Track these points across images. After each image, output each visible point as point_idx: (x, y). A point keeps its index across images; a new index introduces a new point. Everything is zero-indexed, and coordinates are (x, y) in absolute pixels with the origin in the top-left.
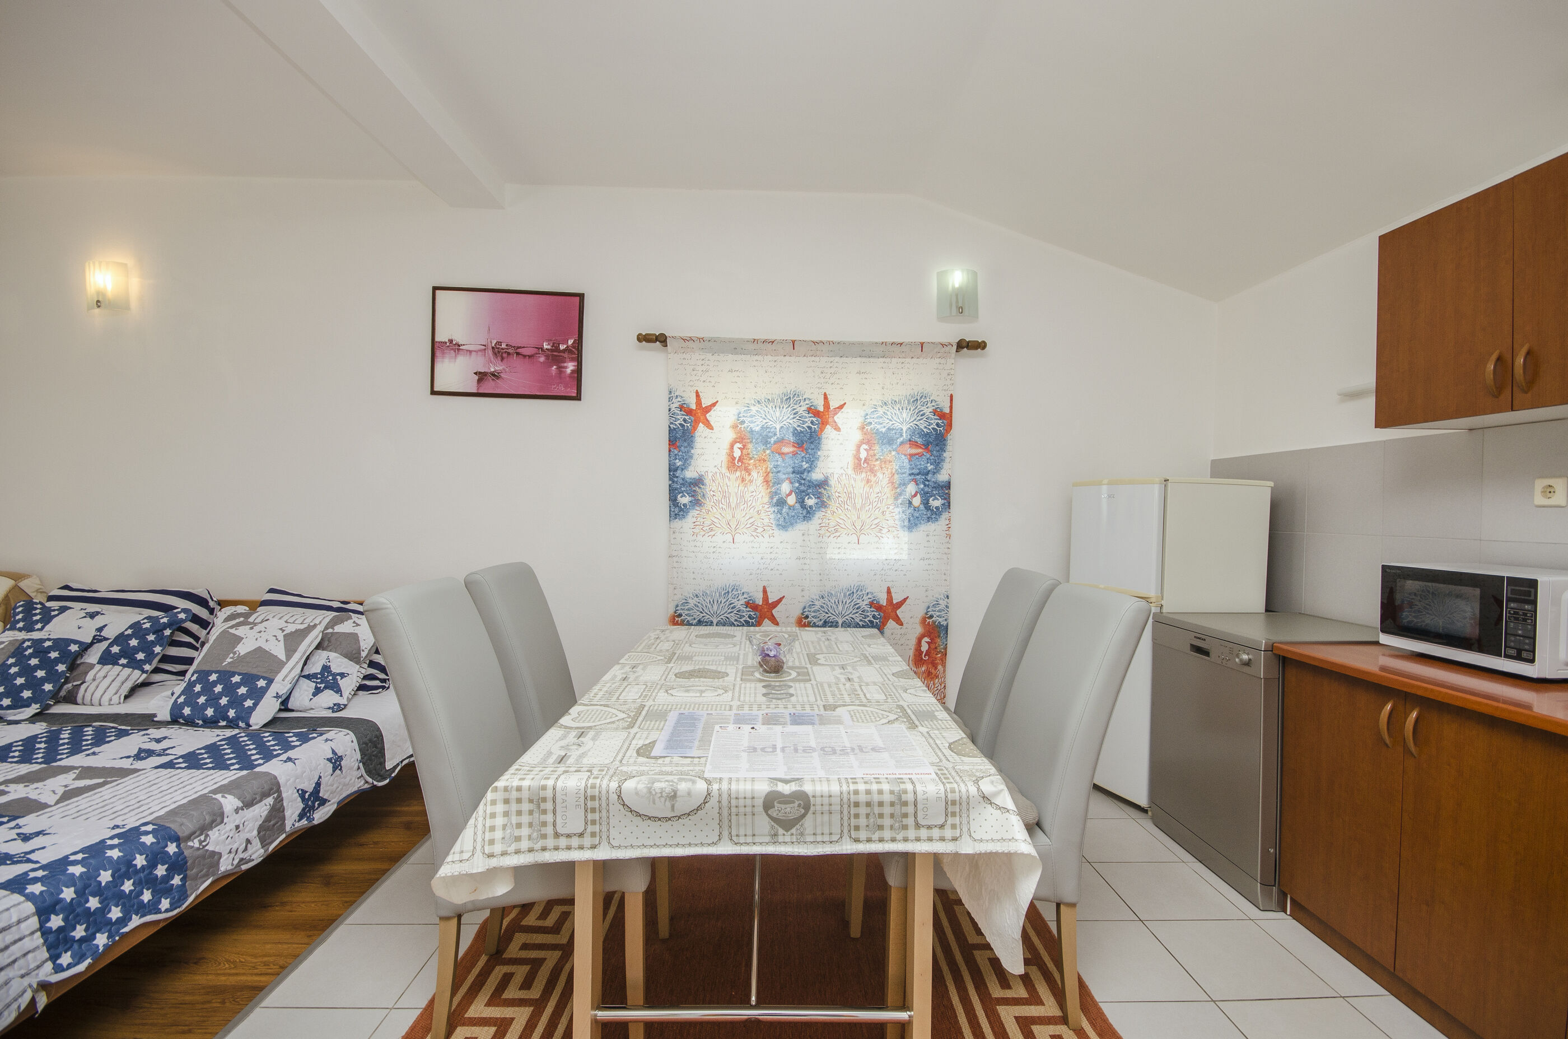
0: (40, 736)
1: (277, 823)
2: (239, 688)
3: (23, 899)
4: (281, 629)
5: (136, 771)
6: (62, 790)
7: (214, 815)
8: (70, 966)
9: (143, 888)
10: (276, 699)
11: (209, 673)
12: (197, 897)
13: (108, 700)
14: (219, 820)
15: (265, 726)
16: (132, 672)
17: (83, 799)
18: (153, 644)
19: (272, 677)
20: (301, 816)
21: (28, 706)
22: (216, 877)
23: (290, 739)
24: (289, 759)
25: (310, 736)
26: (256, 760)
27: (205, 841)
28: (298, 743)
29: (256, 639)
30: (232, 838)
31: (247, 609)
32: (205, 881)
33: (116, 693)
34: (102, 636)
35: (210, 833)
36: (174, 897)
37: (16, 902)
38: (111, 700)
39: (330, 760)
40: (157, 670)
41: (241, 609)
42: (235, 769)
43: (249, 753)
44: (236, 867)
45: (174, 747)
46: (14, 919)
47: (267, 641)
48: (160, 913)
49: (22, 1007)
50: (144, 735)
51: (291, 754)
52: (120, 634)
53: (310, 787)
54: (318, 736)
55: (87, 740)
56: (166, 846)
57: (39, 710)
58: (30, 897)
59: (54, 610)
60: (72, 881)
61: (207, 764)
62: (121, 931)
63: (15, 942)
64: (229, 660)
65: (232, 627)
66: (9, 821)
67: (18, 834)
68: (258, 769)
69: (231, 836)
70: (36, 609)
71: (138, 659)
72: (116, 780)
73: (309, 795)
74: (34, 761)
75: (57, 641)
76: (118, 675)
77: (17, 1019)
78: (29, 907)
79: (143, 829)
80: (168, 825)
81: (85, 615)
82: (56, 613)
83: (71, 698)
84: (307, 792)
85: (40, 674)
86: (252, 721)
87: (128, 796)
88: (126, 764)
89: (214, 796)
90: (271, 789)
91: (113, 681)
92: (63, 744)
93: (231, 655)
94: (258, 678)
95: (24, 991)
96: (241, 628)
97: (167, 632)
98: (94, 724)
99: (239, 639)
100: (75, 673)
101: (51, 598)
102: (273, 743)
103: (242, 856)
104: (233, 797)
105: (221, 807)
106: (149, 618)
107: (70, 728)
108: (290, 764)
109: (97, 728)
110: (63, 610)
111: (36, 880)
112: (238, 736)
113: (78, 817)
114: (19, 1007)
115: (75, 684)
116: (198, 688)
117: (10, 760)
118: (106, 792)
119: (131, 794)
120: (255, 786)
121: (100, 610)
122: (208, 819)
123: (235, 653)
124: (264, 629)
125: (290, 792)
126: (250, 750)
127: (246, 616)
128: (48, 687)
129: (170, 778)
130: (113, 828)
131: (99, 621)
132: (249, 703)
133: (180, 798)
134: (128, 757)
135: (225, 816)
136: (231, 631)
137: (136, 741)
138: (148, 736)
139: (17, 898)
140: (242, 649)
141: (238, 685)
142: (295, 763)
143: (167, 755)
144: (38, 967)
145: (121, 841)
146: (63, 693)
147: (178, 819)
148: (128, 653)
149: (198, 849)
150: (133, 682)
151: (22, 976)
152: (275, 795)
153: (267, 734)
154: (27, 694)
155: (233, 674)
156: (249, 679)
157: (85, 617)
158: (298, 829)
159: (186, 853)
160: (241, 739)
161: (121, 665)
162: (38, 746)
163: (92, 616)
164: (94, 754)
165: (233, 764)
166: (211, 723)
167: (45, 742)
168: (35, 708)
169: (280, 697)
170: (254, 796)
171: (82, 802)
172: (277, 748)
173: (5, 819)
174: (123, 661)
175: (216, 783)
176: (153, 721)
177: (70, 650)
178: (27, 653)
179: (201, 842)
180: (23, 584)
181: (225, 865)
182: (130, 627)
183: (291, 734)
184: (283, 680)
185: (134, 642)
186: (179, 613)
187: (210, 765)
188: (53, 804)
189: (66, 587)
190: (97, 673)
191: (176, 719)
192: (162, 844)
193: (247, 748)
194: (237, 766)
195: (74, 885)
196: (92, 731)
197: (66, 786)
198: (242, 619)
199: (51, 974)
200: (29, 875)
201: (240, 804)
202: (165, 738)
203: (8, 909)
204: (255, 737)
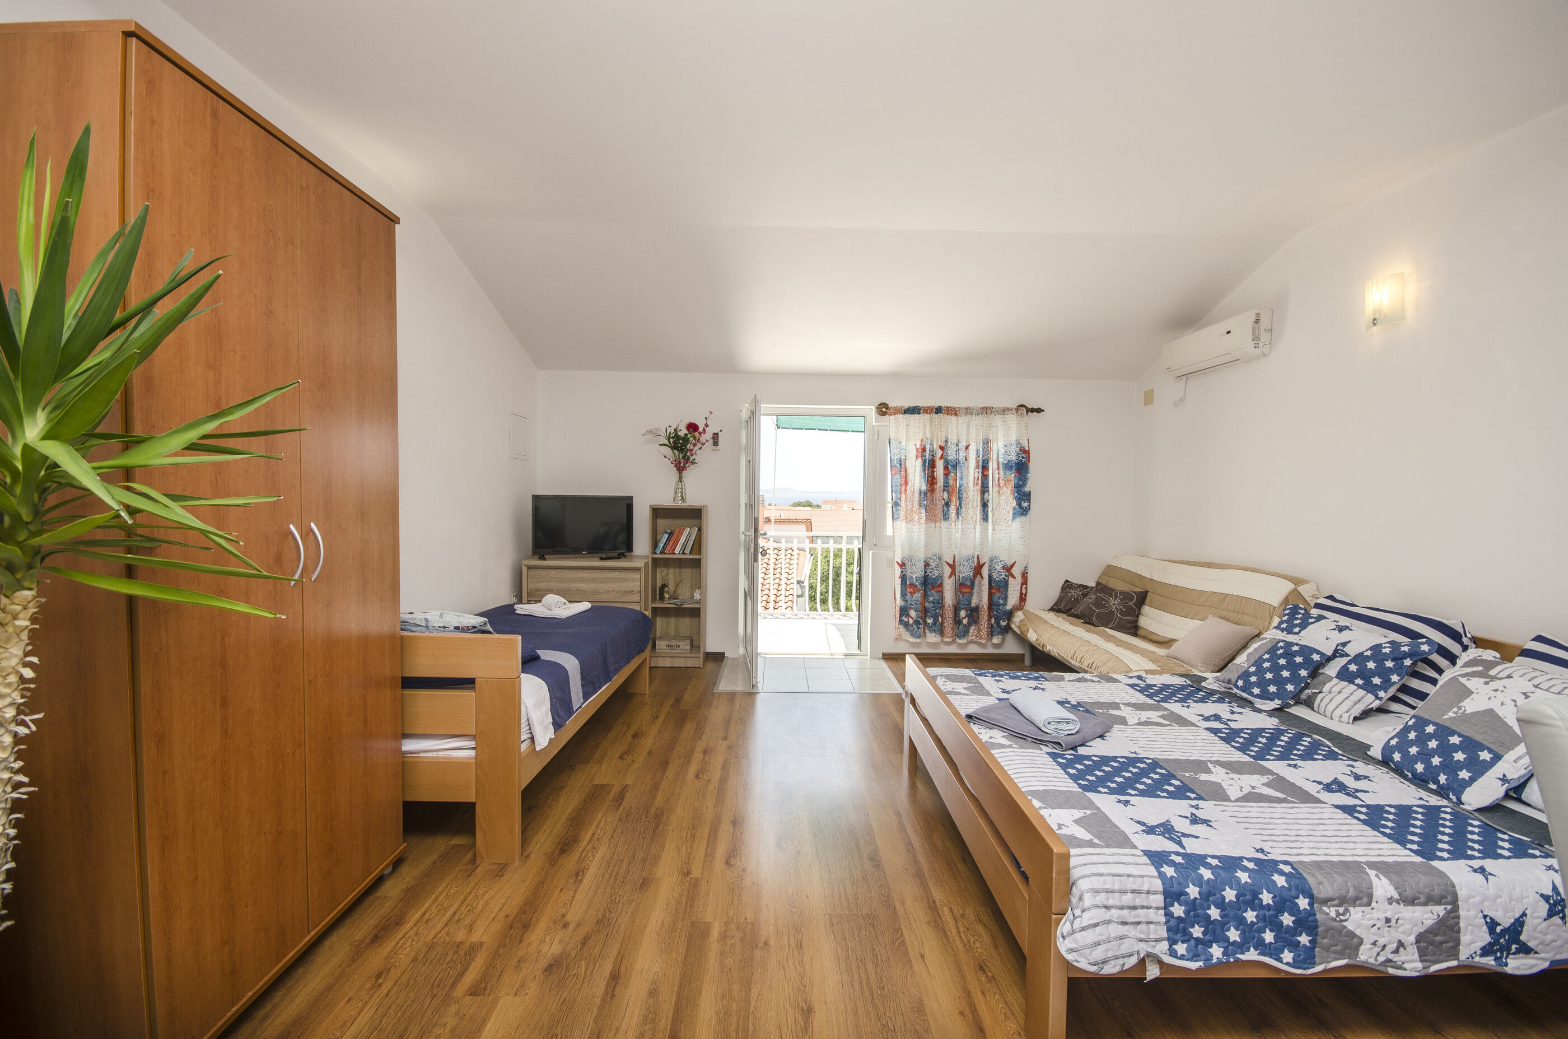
0: (1267, 731)
1: (1446, 942)
2: (1457, 752)
3: (1156, 874)
4: (1525, 694)
5: (1319, 801)
6: (1249, 789)
7: (1360, 892)
8: (1182, 957)
9: (1266, 927)
10: (1501, 782)
11: (1427, 722)
12: (1325, 971)
13: (1338, 716)
14: (1365, 900)
15: (1479, 810)
16: (1366, 695)
17: (1258, 807)
18: (1391, 671)
19: (1500, 752)
20: (1486, 951)
21: (1272, 700)
22: (1352, 962)
23: (1500, 843)
24: (1482, 870)
25: (1530, 851)
26: (1442, 850)
27: (1343, 914)
28: (1506, 853)
29: (1489, 699)
30: (1379, 929)
31: (1498, 656)
32: (1338, 959)
33: (1347, 712)
34: (1344, 651)
35: (1351, 909)
36: (1299, 956)
37: (1150, 874)
38: (1341, 717)
39: (1546, 898)
40: (1394, 699)
41: (1489, 655)
42: (1411, 850)
43: (1440, 837)
44: (1380, 965)
45: (1368, 792)
46: (1145, 888)
47: (1502, 704)
48: (1281, 962)
49: (1126, 968)
50: (1349, 765)
51: (1489, 864)
52: (1360, 653)
53: (1506, 921)
54: (1541, 856)
55: (1299, 750)
56: (1298, 898)
57: (1279, 706)
58: (1162, 875)
59: (1313, 618)
60: (1199, 882)
61: (1386, 827)
62: (1237, 956)
63: (1143, 907)
64: (1451, 714)
65: (1463, 676)
66: (1195, 799)
67: (1192, 814)
68: (1435, 863)
69: (1378, 926)
70: (1300, 613)
71: (1374, 683)
72: (1295, 802)
73: (1501, 930)
74: (1248, 752)
75: (1303, 647)
76: (1352, 694)
77: (1118, 973)
78: (1158, 885)
79: (1282, 866)
80: (1306, 876)
81: (1335, 627)
82: (1313, 620)
83: (1309, 703)
84: (1499, 925)
85: (1285, 674)
86: (1464, 798)
87: (1292, 824)
88: (1313, 789)
89: (1368, 870)
90: (1443, 897)
91: (1346, 698)
92: (1279, 746)
93: (1455, 709)
94: (1483, 748)
95: (1131, 955)
96: (1475, 680)
97: (1408, 662)
98: (1314, 736)
99: (1468, 693)
100: (1316, 681)
101: (1318, 606)
102: (1476, 837)
103: (1391, 956)
104: (1389, 882)
105: (1371, 887)
106: (1393, 643)
107: (1293, 732)
108: (1479, 877)
109: (1315, 741)
110: (1320, 618)
111: (1173, 864)
112: (1443, 809)
113: (1242, 822)
114: (1123, 965)
115: (1314, 691)
116: (1412, 735)
117: (1233, 744)
118: (1279, 809)
119: (1297, 824)
120: (1421, 883)
121: (1349, 625)
122: (1352, 893)
123: (1460, 708)
124: (1502, 688)
125: (1472, 913)
126: (1443, 833)
127: (1490, 665)
128: (1290, 687)
129: (1341, 824)
130: (1258, 851)
131: (1345, 636)
132: (1464, 775)
133: (1334, 852)
134: (1320, 783)
135: (1374, 900)
136: (1461, 679)
137: (1337, 769)
138: (1352, 769)
139: (1152, 871)
140: (1470, 706)
141: (1456, 748)
142: (1487, 879)
143: (1357, 797)
144: (1156, 941)
145: (1256, 868)
146: (1303, 696)
147: (1318, 875)
148: (1365, 675)
149: (1334, 920)
150: (1366, 705)
151: (1141, 940)
152: (1449, 907)
153: (1476, 823)
154: (1272, 689)
155: (1453, 733)
156: (1471, 746)
157: (1335, 629)
158: (1477, 965)
159: (1319, 916)
160: (1443, 815)
161: (1356, 685)
162: (1260, 739)
163: (1341, 629)
164: (1295, 766)
165: (1412, 842)
166: (1420, 781)
167: (1267, 738)
168: (1276, 703)
169: (1508, 781)
170: (1417, 895)
171: (1255, 809)
172: (1476, 846)
173: (1193, 796)
174: (1359, 681)
175: (1380, 855)
176: (1366, 754)
177: (1313, 659)
178: (1278, 652)
179: (1338, 914)
180: (1301, 589)
181: (1366, 955)
182: (1371, 649)
183: (1506, 837)
184: (1515, 761)
185: (1371, 665)
186: (1423, 644)
187: (1388, 831)
188: (1233, 800)
189: (1331, 598)
190: (1333, 687)
191: (1385, 762)
192: (1293, 893)
193: (1441, 829)
194: (1415, 847)
195: (1200, 886)
196: (1309, 742)
197: (1253, 788)
198: (1480, 668)
199: (1166, 954)
200: (1171, 856)
201: (1396, 896)
202: (1366, 777)
203: (1142, 876)
204: (1460, 819)
